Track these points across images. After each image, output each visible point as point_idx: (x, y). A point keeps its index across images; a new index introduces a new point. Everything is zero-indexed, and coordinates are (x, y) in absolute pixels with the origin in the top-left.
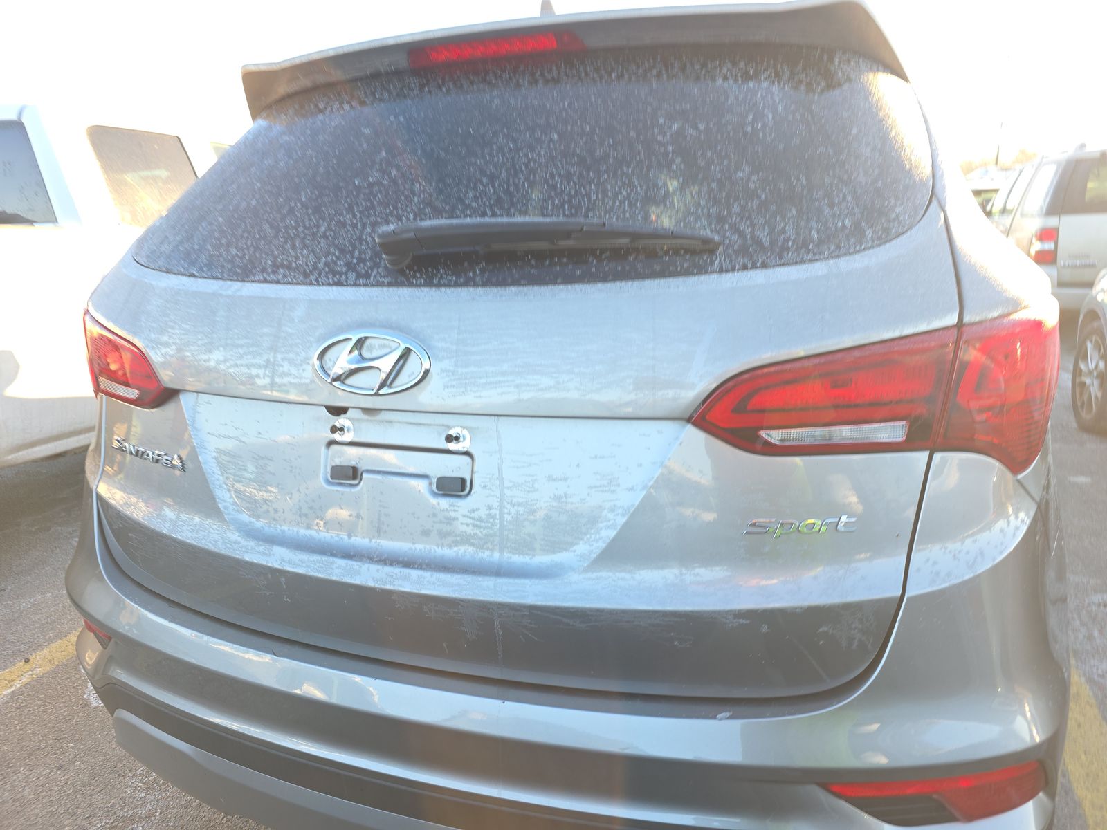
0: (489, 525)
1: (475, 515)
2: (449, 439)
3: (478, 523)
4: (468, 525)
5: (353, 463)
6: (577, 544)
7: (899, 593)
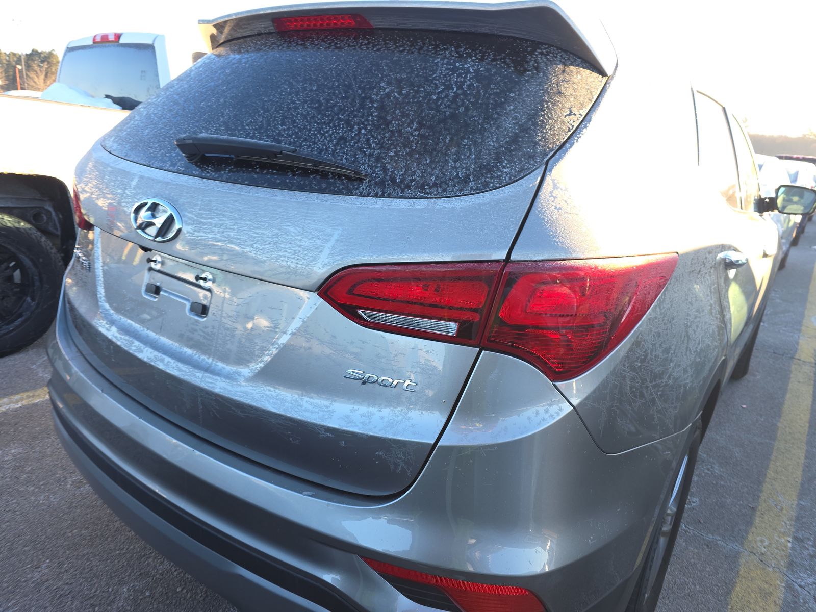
0: (211, 338)
1: (205, 330)
2: (198, 278)
3: (206, 336)
4: (201, 336)
5: (158, 284)
6: (251, 362)
7: (433, 442)
